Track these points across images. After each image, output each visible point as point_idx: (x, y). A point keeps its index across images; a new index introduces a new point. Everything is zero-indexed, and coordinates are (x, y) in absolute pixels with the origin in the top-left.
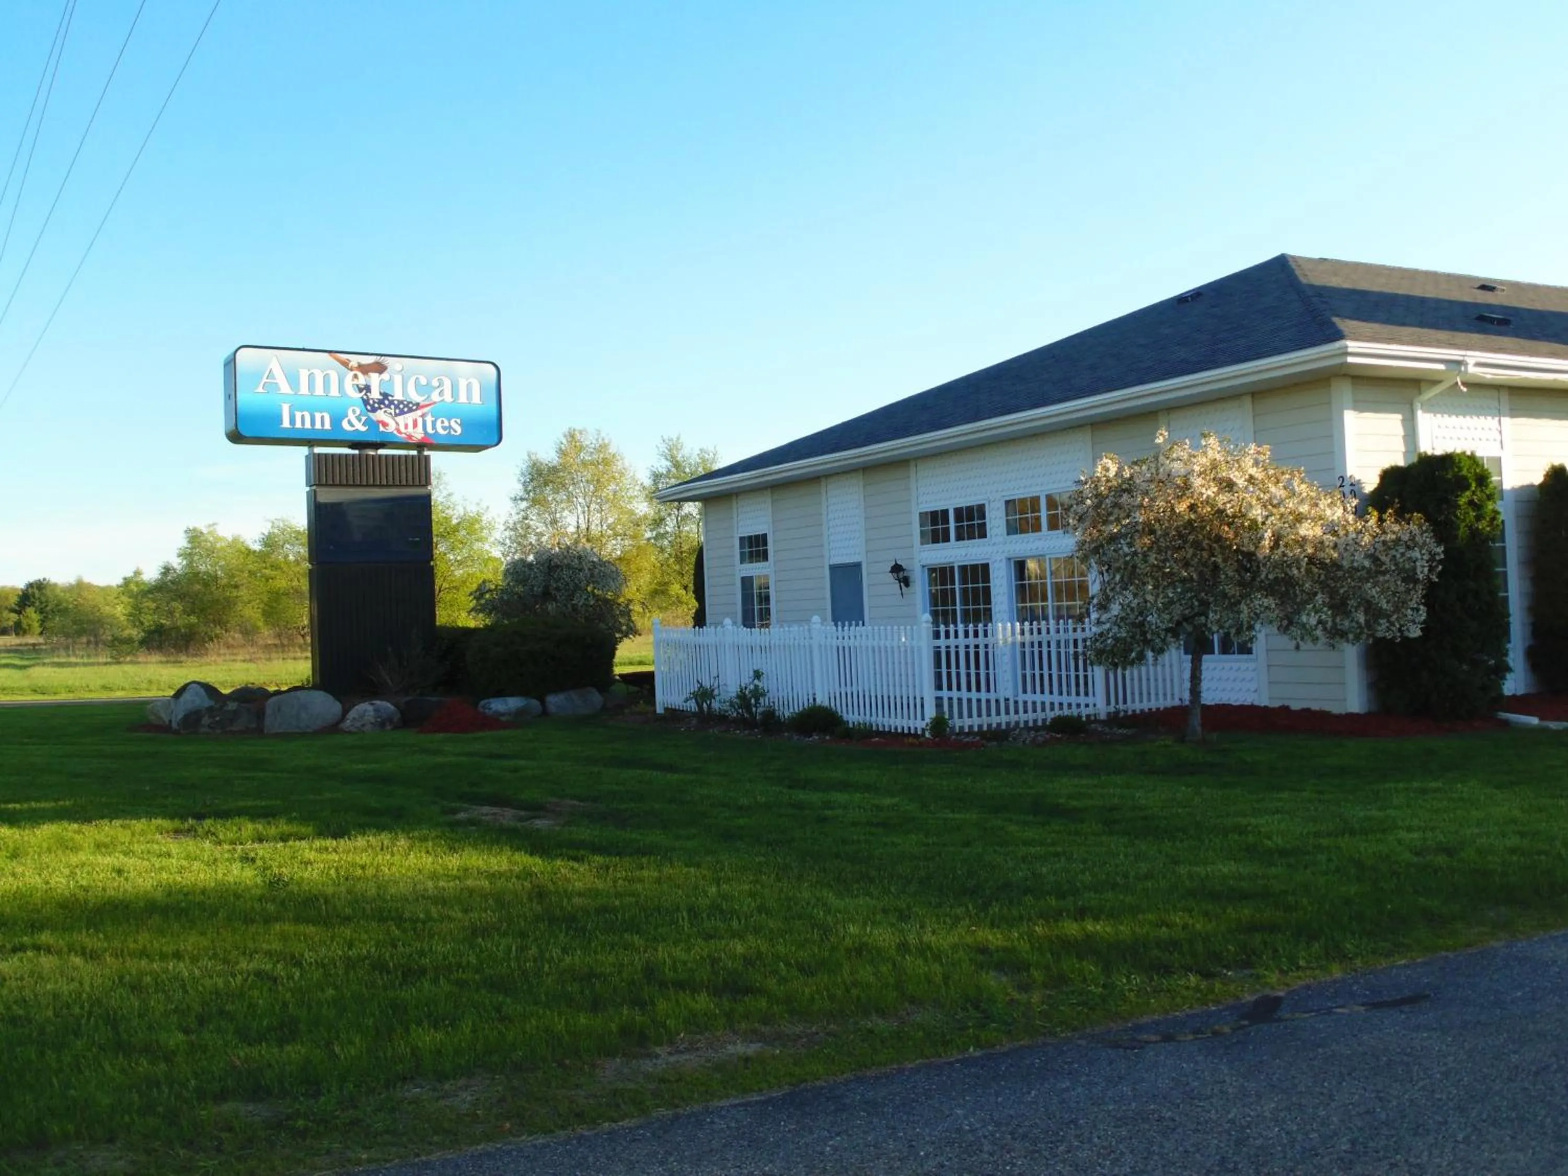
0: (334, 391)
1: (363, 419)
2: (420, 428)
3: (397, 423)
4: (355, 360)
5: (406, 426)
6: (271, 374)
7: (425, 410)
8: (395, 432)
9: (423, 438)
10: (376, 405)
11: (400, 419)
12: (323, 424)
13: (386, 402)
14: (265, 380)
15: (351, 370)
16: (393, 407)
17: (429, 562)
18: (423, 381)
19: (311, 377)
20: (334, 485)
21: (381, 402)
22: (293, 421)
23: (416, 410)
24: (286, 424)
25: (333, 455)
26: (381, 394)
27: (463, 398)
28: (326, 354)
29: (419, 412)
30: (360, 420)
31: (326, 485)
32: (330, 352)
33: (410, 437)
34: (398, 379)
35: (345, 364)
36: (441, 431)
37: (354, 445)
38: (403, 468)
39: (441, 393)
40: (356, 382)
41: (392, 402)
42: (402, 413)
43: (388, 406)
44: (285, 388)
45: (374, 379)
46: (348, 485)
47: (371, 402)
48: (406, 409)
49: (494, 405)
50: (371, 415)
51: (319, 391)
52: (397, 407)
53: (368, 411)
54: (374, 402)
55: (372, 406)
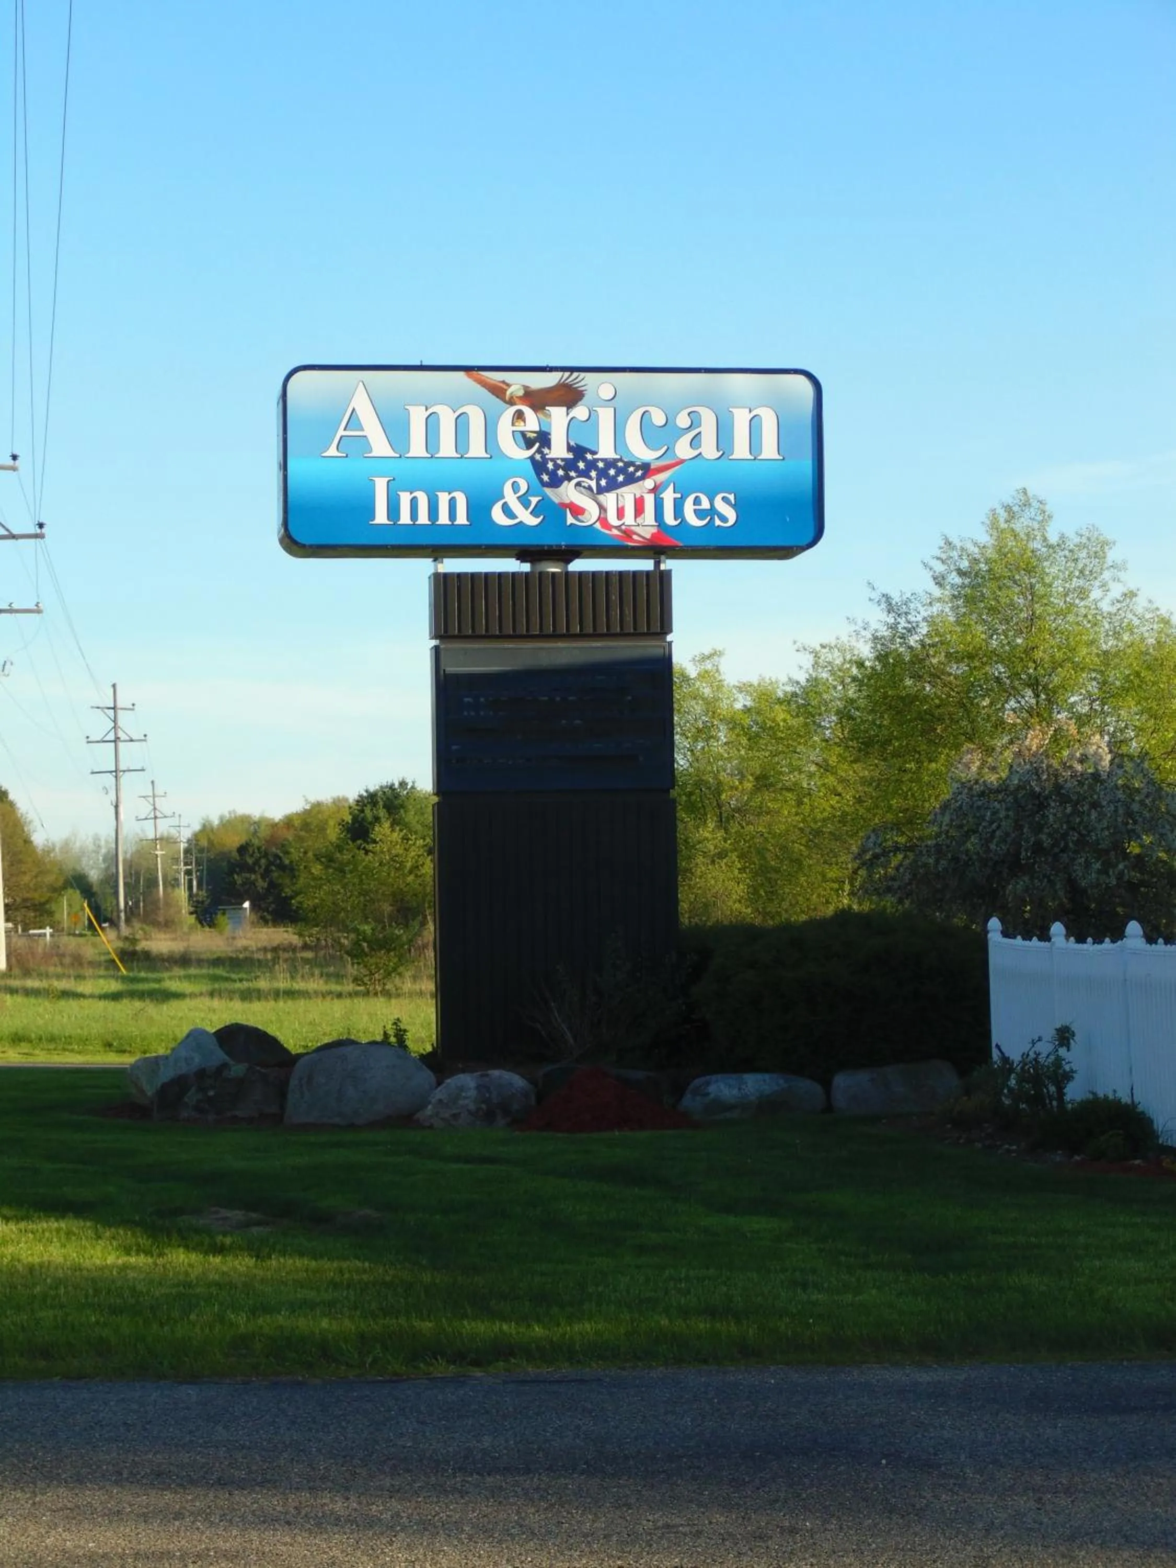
0: (477, 448)
1: (534, 500)
2: (649, 515)
3: (602, 508)
4: (517, 383)
5: (620, 513)
6: (353, 421)
7: (661, 477)
8: (598, 526)
9: (653, 535)
10: (561, 472)
11: (610, 500)
12: (452, 514)
13: (581, 465)
14: (341, 432)
15: (511, 402)
16: (593, 474)
17: (667, 791)
18: (658, 418)
19: (432, 423)
20: (475, 637)
21: (570, 465)
22: (393, 509)
23: (643, 478)
24: (381, 517)
25: (474, 576)
26: (570, 448)
27: (741, 450)
28: (461, 375)
29: (649, 483)
30: (526, 505)
31: (461, 637)
32: (467, 369)
33: (628, 534)
34: (606, 417)
35: (498, 391)
36: (693, 520)
37: (523, 554)
38: (614, 597)
39: (695, 442)
40: (520, 427)
41: (592, 465)
42: (613, 485)
43: (585, 474)
44: (380, 446)
45: (558, 417)
46: (502, 637)
47: (550, 466)
48: (621, 478)
49: (807, 465)
50: (548, 491)
51: (447, 448)
52: (602, 473)
53: (544, 484)
54: (557, 467)
55: (552, 475)
